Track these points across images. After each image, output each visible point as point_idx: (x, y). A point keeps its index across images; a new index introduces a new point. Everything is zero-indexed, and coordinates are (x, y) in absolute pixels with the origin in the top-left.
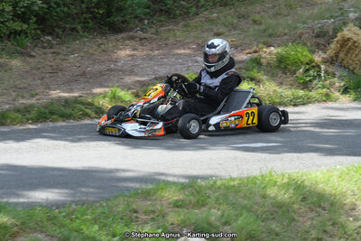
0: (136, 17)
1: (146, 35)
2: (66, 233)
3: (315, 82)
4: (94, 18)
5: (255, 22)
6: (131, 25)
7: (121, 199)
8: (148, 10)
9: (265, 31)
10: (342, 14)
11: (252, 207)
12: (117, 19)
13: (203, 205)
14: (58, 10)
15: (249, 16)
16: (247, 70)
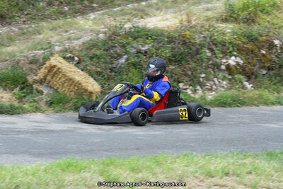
3: (28, 97)
10: (50, 47)
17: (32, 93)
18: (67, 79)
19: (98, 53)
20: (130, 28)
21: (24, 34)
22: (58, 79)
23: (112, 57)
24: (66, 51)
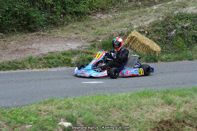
0: (41, 25)
1: (45, 34)
2: (9, 120)
4: (22, 26)
5: (93, 28)
6: (38, 29)
7: (34, 105)
9: (97, 32)
10: (131, 26)
11: (91, 110)
12: (32, 26)
13: (70, 108)
14: (6, 22)
15: (90, 26)
16: (89, 49)
18: (141, 44)
19: (159, 28)
20: (177, 14)
21: (116, 18)
22: (136, 44)
23: (167, 31)
24: (140, 28)
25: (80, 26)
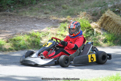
0: (7, 5)
1: (12, 13)
3: (91, 37)
5: (64, 8)
6: (5, 8)
8: (13, 2)
9: (68, 12)
10: (105, 5)
15: (61, 5)
17: (93, 34)
18: (115, 25)
22: (110, 25)
24: (115, 7)
25: (50, 5)
